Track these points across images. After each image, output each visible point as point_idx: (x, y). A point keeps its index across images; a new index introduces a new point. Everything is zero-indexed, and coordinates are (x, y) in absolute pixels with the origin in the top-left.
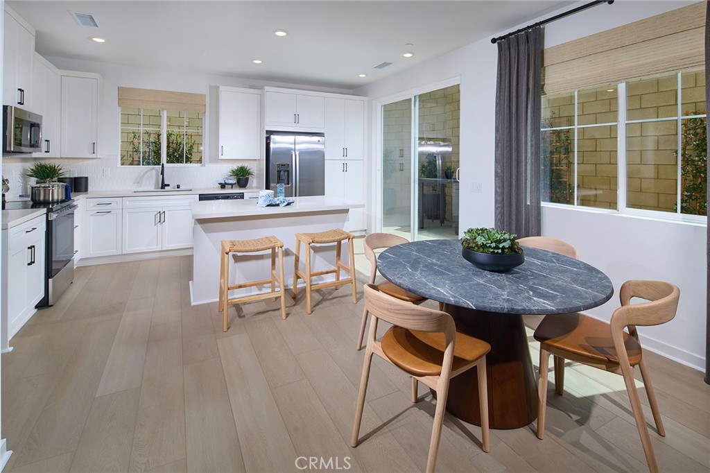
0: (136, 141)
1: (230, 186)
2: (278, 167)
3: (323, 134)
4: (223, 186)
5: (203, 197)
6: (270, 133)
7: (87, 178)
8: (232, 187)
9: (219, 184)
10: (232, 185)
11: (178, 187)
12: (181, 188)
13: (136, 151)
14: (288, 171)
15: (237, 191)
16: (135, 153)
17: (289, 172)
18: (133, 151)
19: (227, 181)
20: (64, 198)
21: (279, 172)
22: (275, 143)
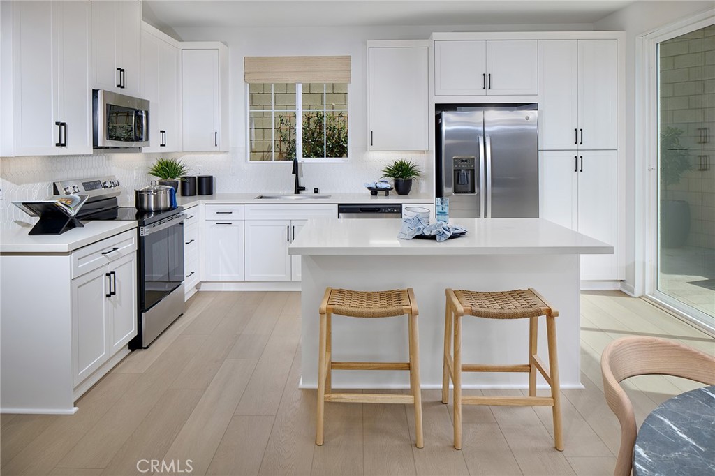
0: (283, 127)
1: (384, 193)
2: (455, 163)
3: (536, 105)
4: (374, 191)
5: (344, 209)
6: (440, 108)
7: (210, 178)
8: (387, 194)
9: (369, 188)
10: (387, 191)
11: (316, 191)
12: (321, 193)
13: (283, 140)
14: (473, 170)
15: (393, 199)
16: (283, 143)
17: (473, 172)
18: (280, 141)
19: (378, 185)
20: (169, 206)
21: (457, 171)
22: (449, 123)
